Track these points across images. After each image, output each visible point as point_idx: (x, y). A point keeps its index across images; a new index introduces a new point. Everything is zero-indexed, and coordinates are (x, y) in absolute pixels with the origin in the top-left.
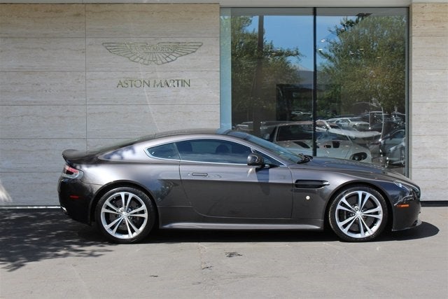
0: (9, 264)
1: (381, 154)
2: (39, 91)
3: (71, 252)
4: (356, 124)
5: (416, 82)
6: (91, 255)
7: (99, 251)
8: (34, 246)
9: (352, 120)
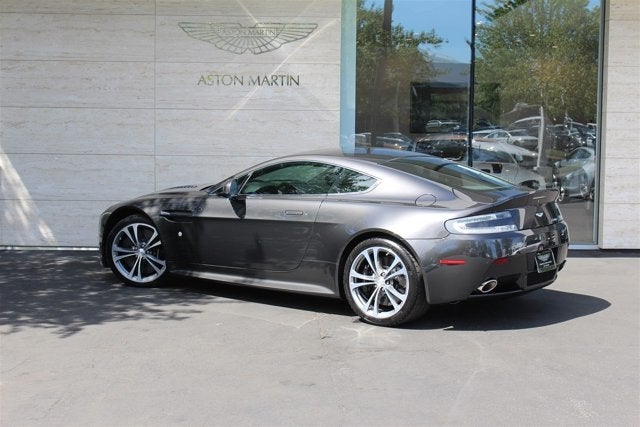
0: (61, 327)
1: (554, 181)
2: (90, 88)
3: (144, 313)
4: (520, 139)
5: (613, 83)
6: (172, 317)
7: (184, 312)
8: (91, 303)
9: (513, 134)
